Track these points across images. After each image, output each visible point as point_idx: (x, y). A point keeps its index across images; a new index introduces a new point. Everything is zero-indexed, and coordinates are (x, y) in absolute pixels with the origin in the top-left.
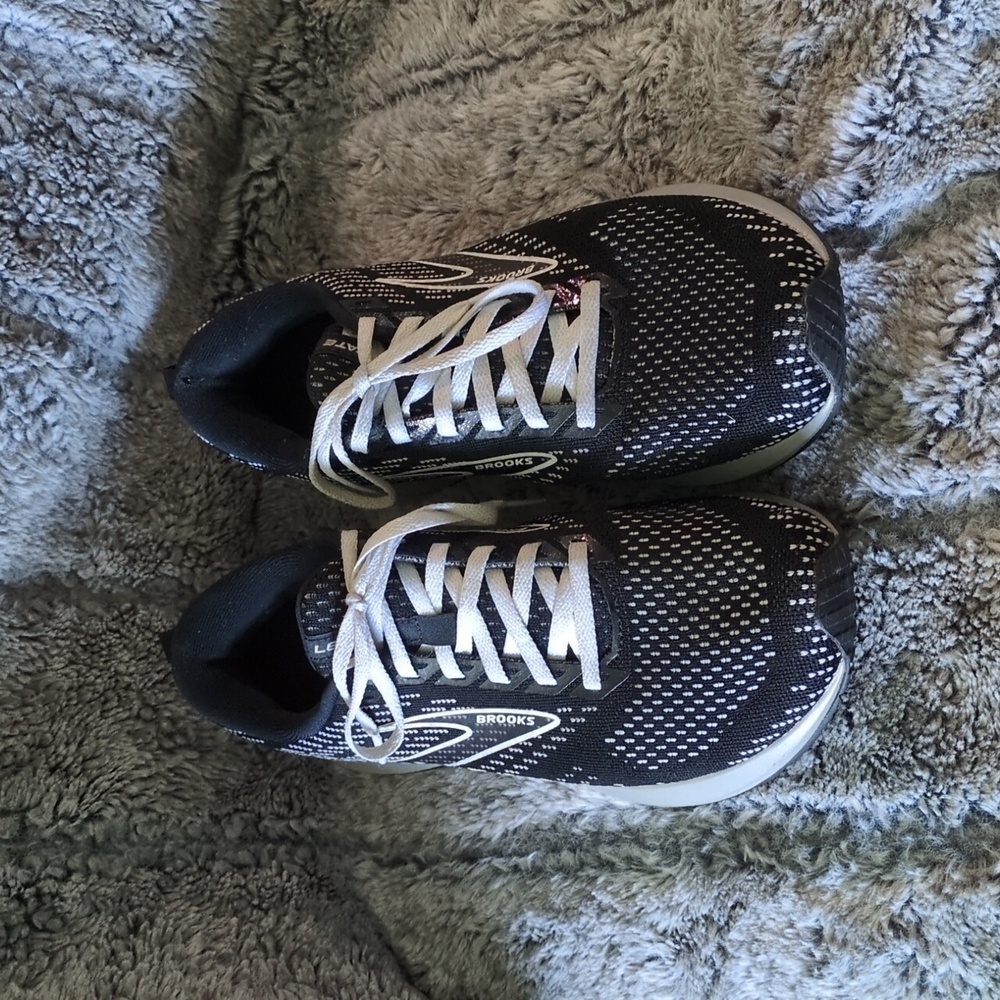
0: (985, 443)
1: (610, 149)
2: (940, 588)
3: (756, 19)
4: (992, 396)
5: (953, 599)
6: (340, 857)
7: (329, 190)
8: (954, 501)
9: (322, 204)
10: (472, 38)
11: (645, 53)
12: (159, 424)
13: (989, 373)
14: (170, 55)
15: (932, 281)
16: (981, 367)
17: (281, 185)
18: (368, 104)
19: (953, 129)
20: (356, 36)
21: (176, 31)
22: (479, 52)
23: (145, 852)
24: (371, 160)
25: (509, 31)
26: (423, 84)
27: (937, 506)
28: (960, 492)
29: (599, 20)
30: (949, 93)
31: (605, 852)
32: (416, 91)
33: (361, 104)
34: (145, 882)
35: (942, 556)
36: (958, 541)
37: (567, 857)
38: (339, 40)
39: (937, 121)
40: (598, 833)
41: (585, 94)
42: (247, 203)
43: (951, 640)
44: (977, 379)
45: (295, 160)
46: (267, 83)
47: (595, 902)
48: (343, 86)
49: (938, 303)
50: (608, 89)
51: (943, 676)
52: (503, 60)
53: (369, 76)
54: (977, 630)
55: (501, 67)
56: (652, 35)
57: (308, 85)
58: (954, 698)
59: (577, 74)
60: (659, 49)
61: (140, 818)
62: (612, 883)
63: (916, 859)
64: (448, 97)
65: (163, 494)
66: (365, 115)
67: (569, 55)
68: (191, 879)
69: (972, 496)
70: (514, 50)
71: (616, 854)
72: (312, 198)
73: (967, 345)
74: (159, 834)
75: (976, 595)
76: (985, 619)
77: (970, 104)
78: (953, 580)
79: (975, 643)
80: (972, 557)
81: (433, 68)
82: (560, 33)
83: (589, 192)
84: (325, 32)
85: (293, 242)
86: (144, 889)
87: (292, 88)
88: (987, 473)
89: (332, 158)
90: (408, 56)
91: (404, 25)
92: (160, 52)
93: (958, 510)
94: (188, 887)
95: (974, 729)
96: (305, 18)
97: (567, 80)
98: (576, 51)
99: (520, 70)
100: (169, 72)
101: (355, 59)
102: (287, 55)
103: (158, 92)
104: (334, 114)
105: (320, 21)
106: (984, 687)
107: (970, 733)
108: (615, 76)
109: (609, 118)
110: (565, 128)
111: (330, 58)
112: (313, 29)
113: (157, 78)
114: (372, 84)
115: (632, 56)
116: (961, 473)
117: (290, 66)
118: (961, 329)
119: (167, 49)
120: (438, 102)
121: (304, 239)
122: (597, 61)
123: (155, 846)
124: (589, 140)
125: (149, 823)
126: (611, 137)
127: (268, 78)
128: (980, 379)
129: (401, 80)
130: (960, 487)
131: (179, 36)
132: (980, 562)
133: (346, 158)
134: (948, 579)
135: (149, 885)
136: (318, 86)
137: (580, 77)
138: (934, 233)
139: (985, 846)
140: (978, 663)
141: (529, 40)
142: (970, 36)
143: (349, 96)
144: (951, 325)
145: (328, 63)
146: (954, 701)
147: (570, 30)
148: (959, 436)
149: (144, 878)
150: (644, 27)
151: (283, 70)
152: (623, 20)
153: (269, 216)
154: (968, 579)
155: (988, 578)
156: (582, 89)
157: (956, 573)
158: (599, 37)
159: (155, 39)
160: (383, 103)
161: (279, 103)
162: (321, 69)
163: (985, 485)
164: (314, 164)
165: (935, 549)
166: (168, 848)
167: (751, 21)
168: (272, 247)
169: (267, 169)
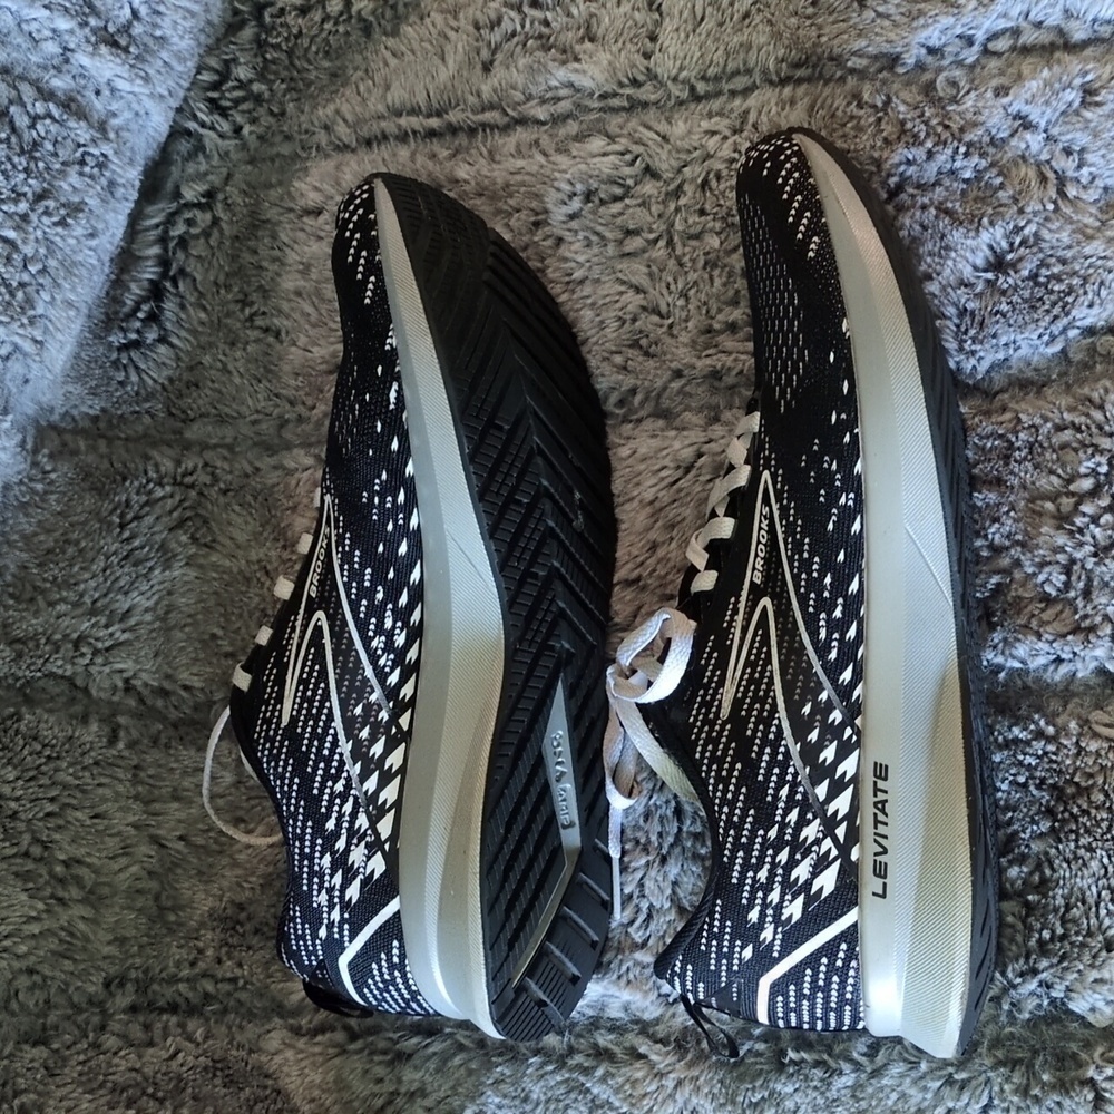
0: (1098, 619)
1: (656, 241)
2: (1036, 768)
3: (852, 128)
4: (1104, 569)
5: (1051, 781)
6: (241, 1028)
7: (274, 237)
8: (1057, 678)
9: (263, 252)
10: (486, 89)
11: (712, 143)
12: (52, 493)
13: (1103, 543)
14: (126, 50)
15: (1051, 446)
16: (1094, 537)
17: (217, 222)
18: (331, 143)
19: (1074, 282)
20: (326, 64)
21: (135, 23)
22: (492, 107)
23: (25, 1022)
25: (534, 90)
26: (414, 132)
27: (1038, 680)
28: (1064, 669)
29: (653, 97)
30: (1069, 243)
31: (604, 1039)
32: (403, 137)
33: (324, 143)
34: (32, 1061)
35: (1040, 734)
36: (1059, 721)
37: (551, 1039)
38: (306, 65)
39: (1056, 270)
40: (598, 1017)
41: (631, 177)
42: (173, 238)
43: (1045, 826)
44: (1089, 549)
45: (236, 196)
46: (212, 101)
47: (589, 1097)
48: (303, 118)
49: (1060, 471)
50: (666, 176)
51: (1032, 862)
52: (522, 121)
53: (337, 112)
54: (1075, 818)
55: (519, 129)
56: (721, 124)
57: (262, 111)
58: (1044, 886)
59: (623, 154)
60: (730, 141)
61: (23, 982)
62: (613, 1076)
63: (995, 1056)
64: (445, 153)
65: (55, 578)
66: (327, 156)
67: (613, 128)
68: (82, 1058)
69: (1080, 675)
70: (541, 113)
71: (617, 1044)
72: (252, 243)
73: (1084, 515)
74: (41, 1002)
75: (1076, 779)
76: (1085, 806)
77: (1094, 259)
78: (1051, 761)
79: (1072, 831)
80: (1074, 739)
81: (429, 116)
82: (601, 104)
83: (623, 283)
84: (290, 53)
85: (222, 291)
86: (28, 1069)
87: (243, 112)
88: (1099, 652)
89: (282, 199)
90: (397, 95)
91: (393, 62)
92: (115, 44)
93: (1060, 687)
94: (79, 1068)
95: (1064, 922)
96: (268, 33)
97: (612, 157)
98: (621, 128)
99: (545, 137)
100: (124, 71)
101: (321, 90)
102: (242, 72)
103: (106, 92)
104: (286, 149)
105: (287, 39)
106: (1078, 880)
107: (1058, 924)
108: (676, 164)
109: (661, 207)
110: (602, 210)
111: (293, 85)
112: (277, 47)
113: (108, 74)
114: (341, 122)
115: (696, 144)
116: (1067, 649)
117: (242, 85)
118: (1081, 498)
119: (123, 42)
120: (433, 156)
121: (236, 289)
122: (650, 143)
123: (38, 1016)
124: (631, 227)
125: (31, 988)
126: (660, 227)
127: (215, 95)
128: (1092, 549)
129: (383, 124)
130: (1065, 664)
131: (137, 29)
132: (1083, 745)
133: (302, 202)
134: (1046, 759)
135: (36, 1065)
136: (271, 113)
137: (628, 157)
138: (1048, 391)
139: (1074, 1047)
140: (1075, 853)
141: (562, 103)
142: (1100, 191)
143: (307, 132)
144: (1073, 494)
145: (289, 90)
146: (1040, 890)
147: (615, 102)
148: (1064, 608)
149: (29, 1056)
150: (710, 115)
151: (234, 88)
152: (681, 103)
154: (1068, 762)
155: (1091, 763)
156: (627, 171)
157: (1054, 754)
158: (651, 115)
159: (111, 29)
160: (354, 144)
161: (225, 126)
162: (279, 94)
163: (1093, 665)
164: (258, 203)
165: (1032, 727)
166: (52, 1018)
167: (847, 130)
168: (196, 294)
169: (203, 200)
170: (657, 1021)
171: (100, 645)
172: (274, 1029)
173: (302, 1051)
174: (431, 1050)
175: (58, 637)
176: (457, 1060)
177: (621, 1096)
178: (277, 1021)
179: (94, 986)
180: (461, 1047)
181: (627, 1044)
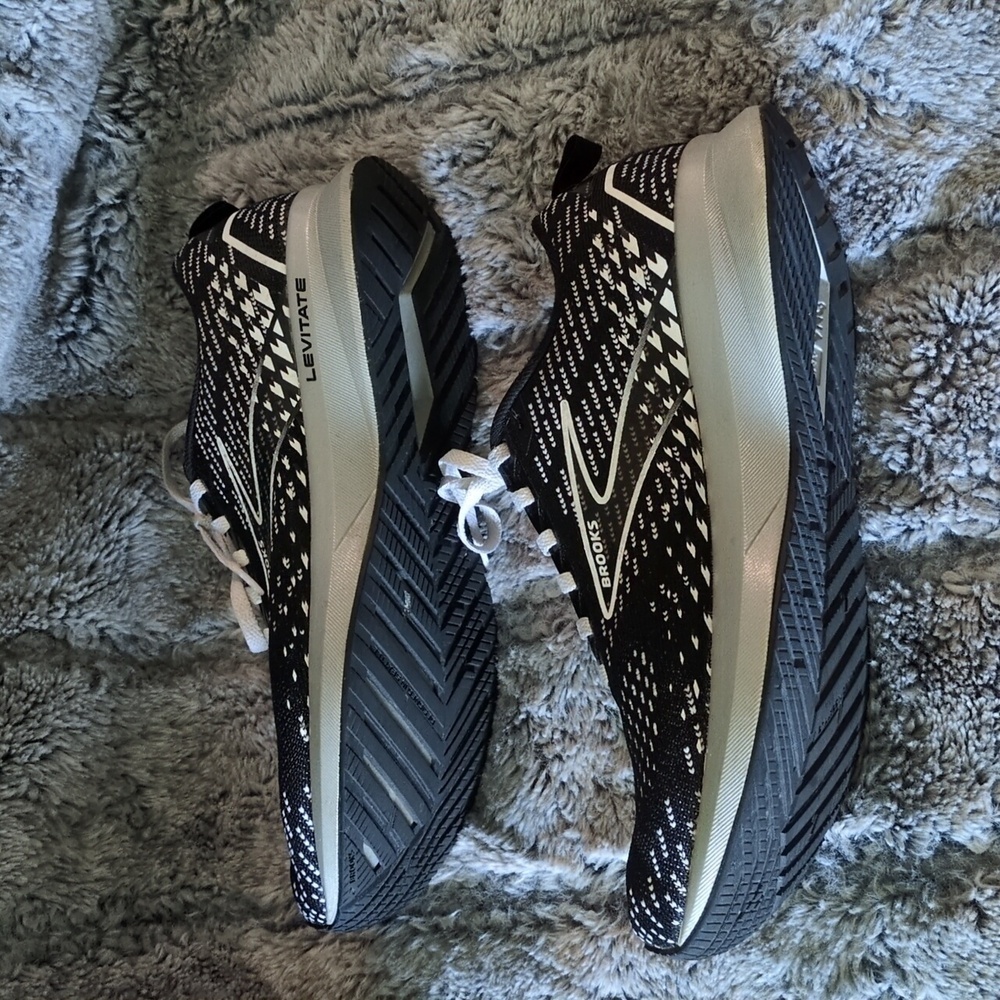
0: (941, 490)
1: (518, 195)
2: (896, 627)
3: (680, 74)
4: (942, 443)
5: (911, 637)
6: (221, 930)
8: (910, 547)
10: (354, 74)
11: (558, 101)
13: (938, 420)
14: (29, 75)
15: (884, 337)
16: (930, 416)
17: (132, 219)
18: (225, 137)
19: (891, 191)
20: (213, 67)
21: (34, 51)
22: (360, 89)
23: (30, 945)
24: (233, 195)
25: (396, 70)
26: (296, 119)
27: (893, 550)
28: (915, 538)
29: (502, 65)
30: (882, 156)
31: (543, 911)
32: (286, 125)
33: (218, 138)
34: (39, 980)
35: (898, 598)
36: (915, 584)
37: (497, 915)
38: (195, 70)
39: (872, 183)
40: (535, 892)
41: (489, 139)
42: (95, 238)
43: (911, 677)
44: (926, 427)
45: (148, 196)
46: (115, 112)
47: (533, 963)
48: (198, 118)
49: (893, 360)
50: (519, 135)
51: (905, 711)
52: (389, 99)
53: (227, 108)
54: (938, 668)
55: (387, 106)
56: (565, 83)
57: (160, 115)
58: (918, 732)
59: (480, 119)
60: (573, 98)
61: (26, 907)
62: (553, 944)
63: (885, 890)
64: (325, 135)
66: (222, 149)
67: (469, 98)
68: (82, 972)
69: (929, 541)
70: (405, 90)
71: (554, 914)
72: (164, 234)
73: (919, 396)
74: (43, 924)
75: (936, 634)
76: (946, 657)
77: (908, 168)
78: (910, 619)
79: (937, 680)
80: (929, 599)
81: (306, 103)
82: (457, 77)
83: (492, 236)
84: (180, 61)
85: (144, 280)
86: (36, 987)
87: (144, 118)
88: (945, 519)
89: (186, 192)
90: (277, 88)
91: (270, 58)
92: (18, 72)
93: (913, 554)
94: (81, 982)
95: (941, 762)
96: (158, 45)
97: (470, 124)
98: (476, 95)
99: (411, 111)
100: (29, 94)
101: (211, 90)
102: (139, 83)
103: (15, 115)
104: (186, 147)
105: (175, 49)
106: (950, 723)
107: (937, 766)
108: (527, 123)
109: (518, 164)
110: (467, 172)
111: (185, 89)
112: (167, 57)
113: (15, 99)
114: (230, 117)
115: (544, 104)
116: (916, 519)
117: (140, 94)
118: (915, 381)
119: (25, 68)
120: (314, 140)
121: (155, 277)
122: (503, 106)
123: (41, 938)
124: (494, 185)
125: (33, 914)
126: (519, 182)
127: (117, 106)
128: (929, 427)
129: (268, 115)
130: (915, 533)
131: (37, 56)
132: (938, 603)
133: (203, 192)
134: (904, 618)
135: (43, 983)
136: (169, 116)
137: (485, 122)
138: (877, 289)
139: (956, 874)
140: (942, 699)
141: (423, 79)
142: (907, 105)
143: (202, 129)
144: (907, 379)
145: (182, 94)
146: (918, 736)
147: (470, 73)
148: (909, 482)
149: (37, 976)
150: (554, 76)
151: (133, 98)
152: (527, 68)
154: (926, 619)
155: (946, 618)
156: (485, 134)
157: (913, 613)
158: (502, 82)
159: (13, 58)
160: (244, 136)
161: (130, 133)
162: (175, 99)
163: (941, 530)
164: (165, 198)
165: (890, 592)
166: (53, 940)
167: (675, 76)
168: (121, 285)
169: (118, 201)
170: (588, 890)
171: (72, 598)
172: (252, 928)
173: (277, 946)
174: (388, 936)
175: (30, 595)
176: (415, 945)
177: (562, 960)
178: (253, 921)
179: (89, 908)
180: (415, 932)
181: (562, 913)
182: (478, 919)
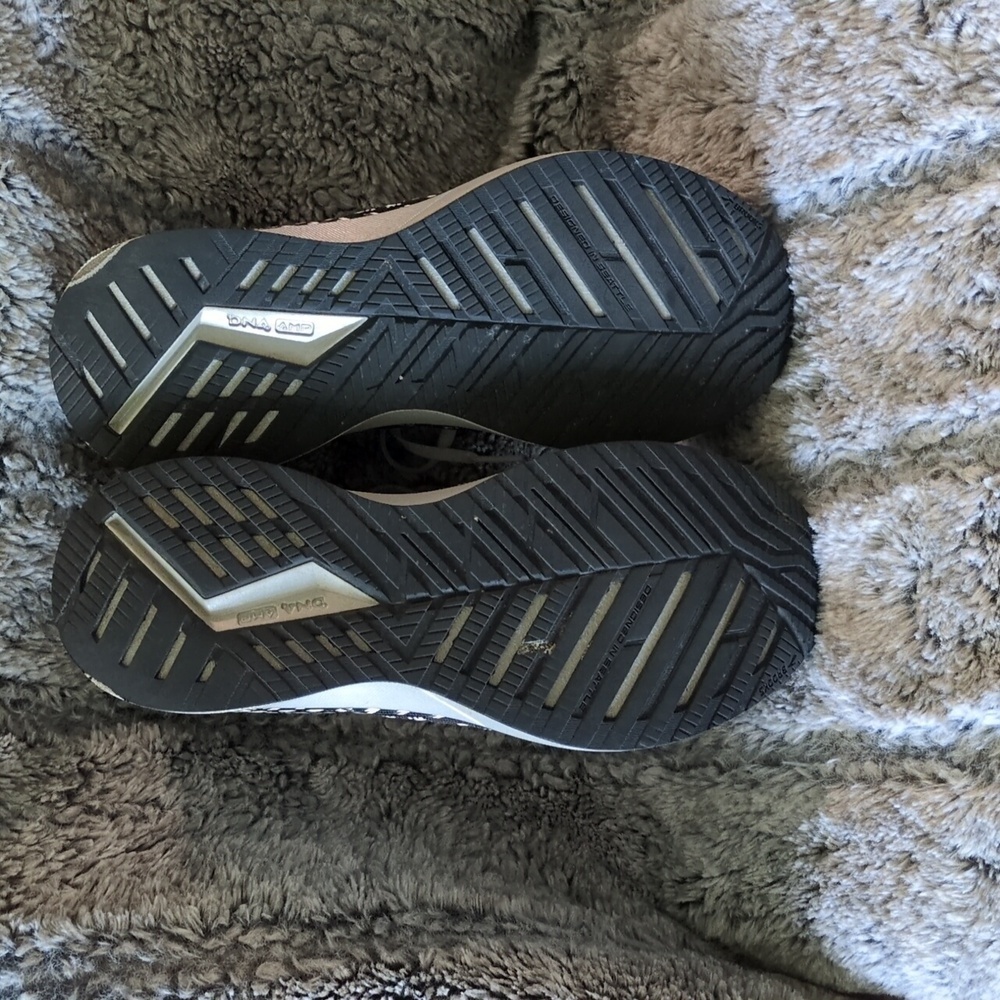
7: (628, 88)
9: (620, 103)
17: (572, 84)
24: (669, 54)
31: (910, 766)
37: (870, 768)
40: (904, 747)
42: (538, 104)
45: (589, 60)
47: (898, 816)
62: (917, 799)
66: (665, 10)
71: (922, 770)
72: (609, 98)
89: (631, 55)
104: (631, 12)
121: (598, 139)
133: (645, 55)
153: (558, 118)
164: (610, 62)
169: (558, 68)
170: (952, 747)
172: (651, 766)
173: (675, 784)
174: (773, 780)
176: (797, 788)
177: (924, 817)
180: (800, 778)
181: (929, 771)
182: (853, 769)
